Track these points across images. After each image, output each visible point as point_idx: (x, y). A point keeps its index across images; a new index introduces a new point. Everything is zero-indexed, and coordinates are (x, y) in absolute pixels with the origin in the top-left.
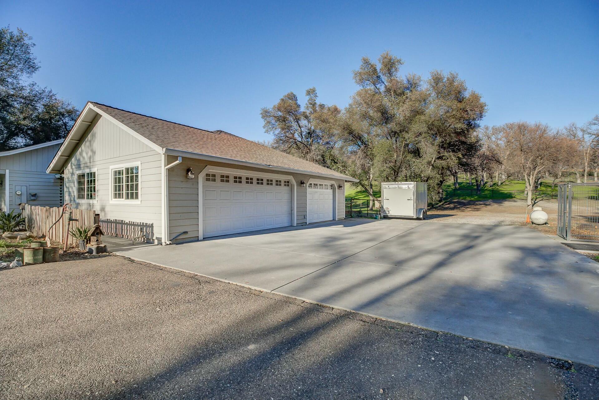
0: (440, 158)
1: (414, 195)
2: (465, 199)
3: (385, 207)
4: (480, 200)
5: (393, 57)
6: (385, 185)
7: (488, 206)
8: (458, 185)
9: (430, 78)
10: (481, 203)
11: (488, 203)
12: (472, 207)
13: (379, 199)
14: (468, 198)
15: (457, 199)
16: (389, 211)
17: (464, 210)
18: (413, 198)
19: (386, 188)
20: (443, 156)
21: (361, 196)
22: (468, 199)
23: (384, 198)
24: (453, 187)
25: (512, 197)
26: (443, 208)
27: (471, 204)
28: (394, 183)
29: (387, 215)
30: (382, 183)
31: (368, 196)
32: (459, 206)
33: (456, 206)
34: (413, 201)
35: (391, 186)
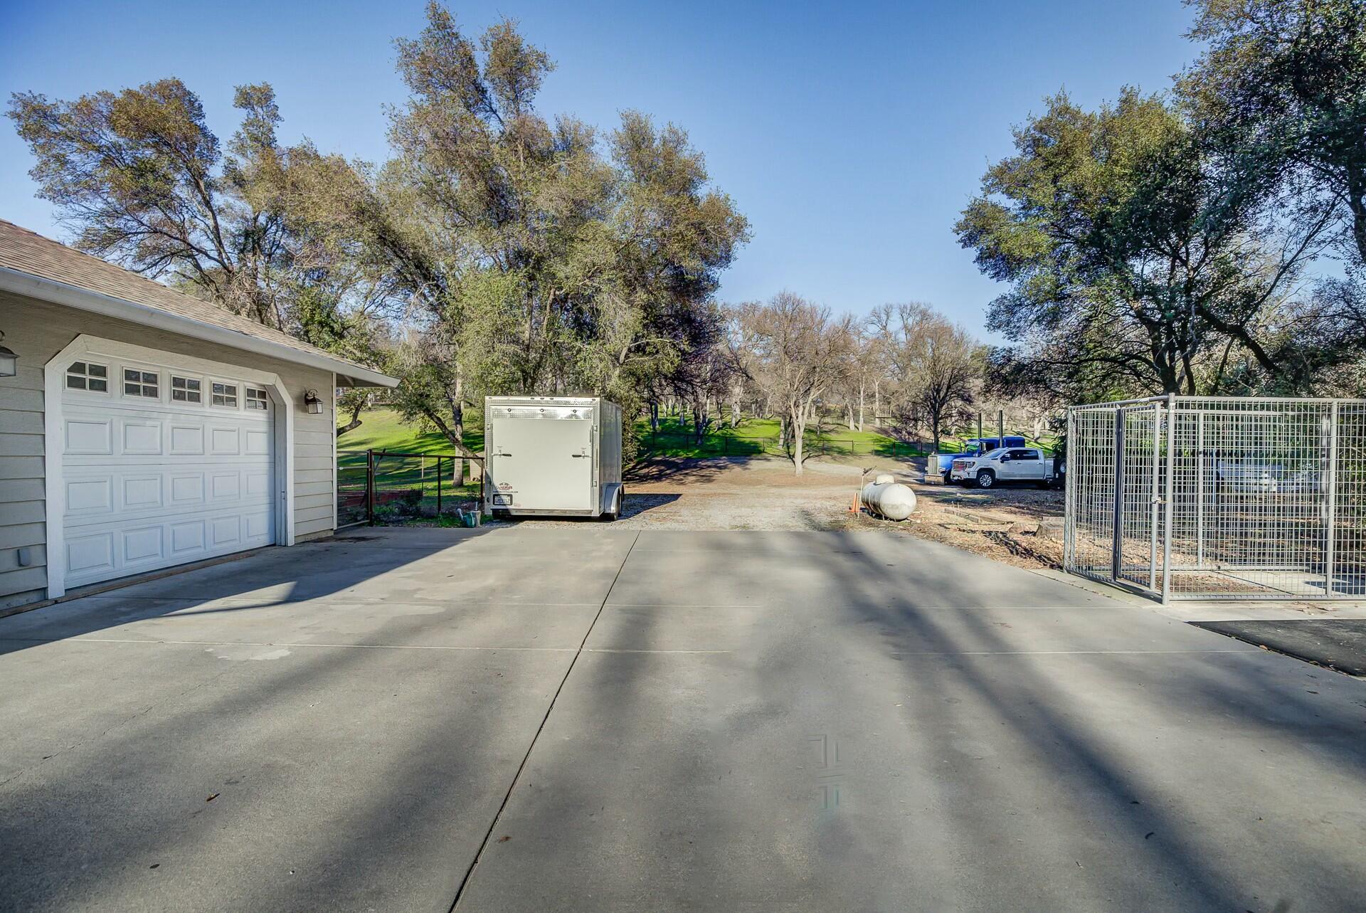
0: (640, 349)
1: (592, 441)
2: (676, 455)
3: (496, 482)
4: (705, 458)
5: (524, 46)
6: (496, 405)
7: (723, 471)
8: (659, 425)
9: (620, 130)
10: (709, 463)
11: (721, 463)
12: (694, 473)
13: (479, 454)
14: (681, 453)
15: (660, 454)
16: (511, 496)
17: (682, 480)
18: (590, 450)
19: (499, 415)
20: (648, 344)
21: (435, 447)
22: (683, 455)
23: (496, 451)
24: (649, 428)
25: (760, 452)
26: (637, 476)
27: (690, 467)
28: (529, 398)
29: (507, 510)
30: (487, 398)
31: (451, 447)
32: (668, 472)
33: (663, 471)
34: (590, 459)
35: (518, 410)
